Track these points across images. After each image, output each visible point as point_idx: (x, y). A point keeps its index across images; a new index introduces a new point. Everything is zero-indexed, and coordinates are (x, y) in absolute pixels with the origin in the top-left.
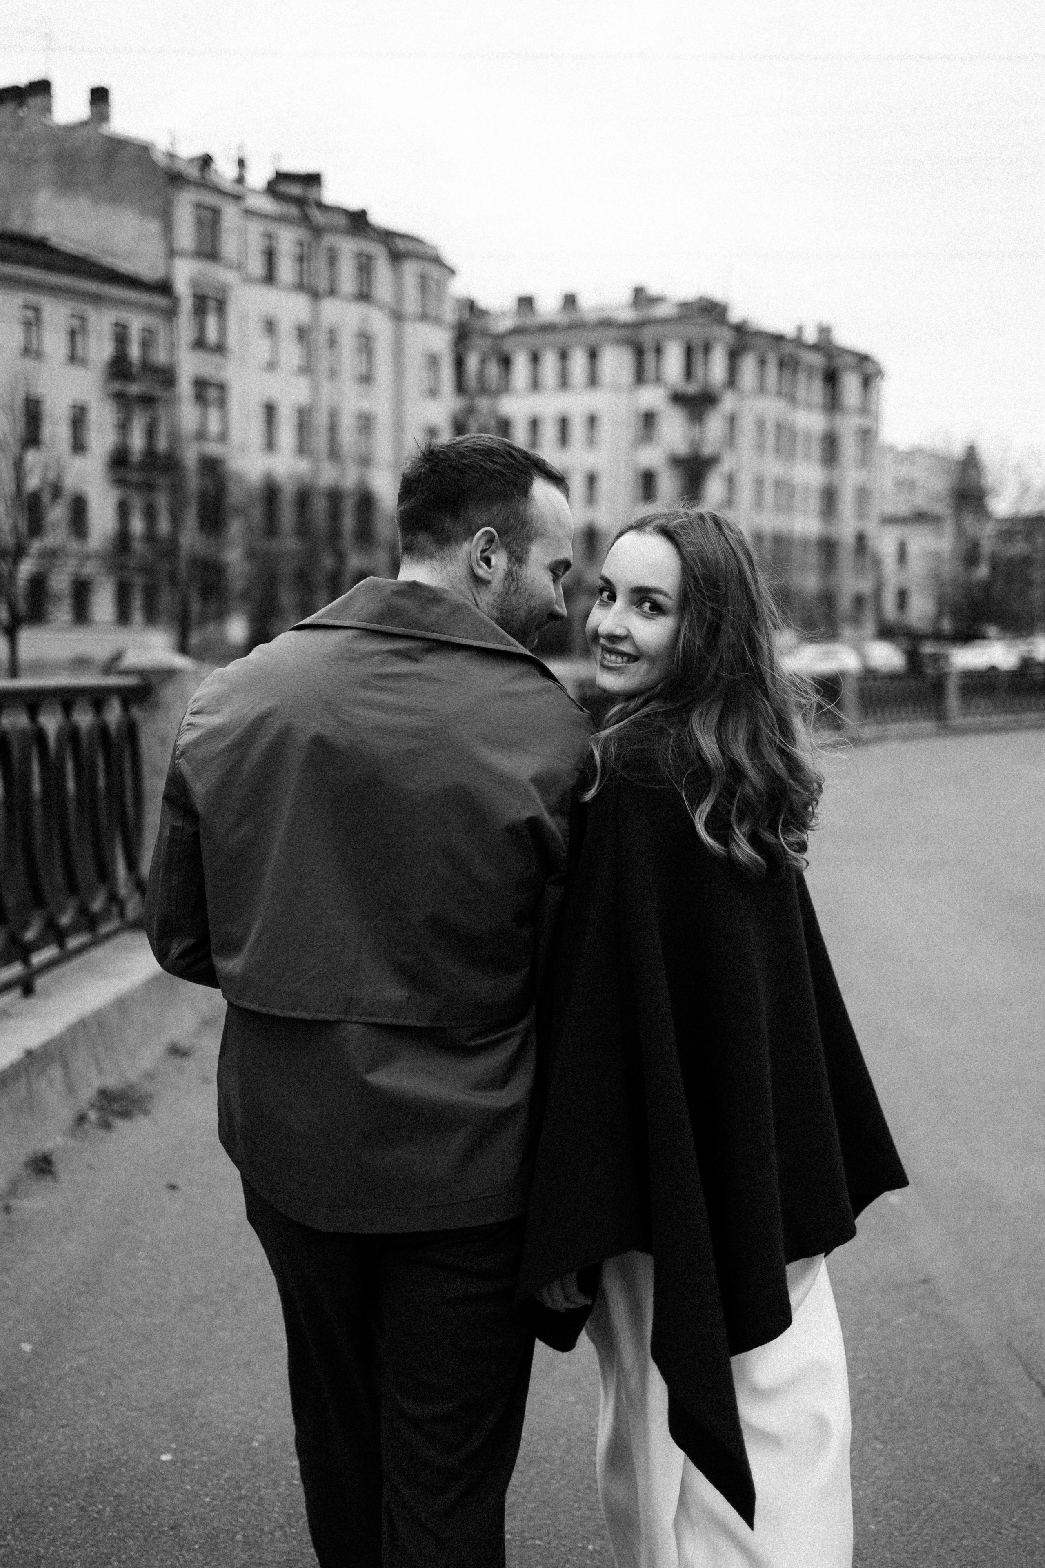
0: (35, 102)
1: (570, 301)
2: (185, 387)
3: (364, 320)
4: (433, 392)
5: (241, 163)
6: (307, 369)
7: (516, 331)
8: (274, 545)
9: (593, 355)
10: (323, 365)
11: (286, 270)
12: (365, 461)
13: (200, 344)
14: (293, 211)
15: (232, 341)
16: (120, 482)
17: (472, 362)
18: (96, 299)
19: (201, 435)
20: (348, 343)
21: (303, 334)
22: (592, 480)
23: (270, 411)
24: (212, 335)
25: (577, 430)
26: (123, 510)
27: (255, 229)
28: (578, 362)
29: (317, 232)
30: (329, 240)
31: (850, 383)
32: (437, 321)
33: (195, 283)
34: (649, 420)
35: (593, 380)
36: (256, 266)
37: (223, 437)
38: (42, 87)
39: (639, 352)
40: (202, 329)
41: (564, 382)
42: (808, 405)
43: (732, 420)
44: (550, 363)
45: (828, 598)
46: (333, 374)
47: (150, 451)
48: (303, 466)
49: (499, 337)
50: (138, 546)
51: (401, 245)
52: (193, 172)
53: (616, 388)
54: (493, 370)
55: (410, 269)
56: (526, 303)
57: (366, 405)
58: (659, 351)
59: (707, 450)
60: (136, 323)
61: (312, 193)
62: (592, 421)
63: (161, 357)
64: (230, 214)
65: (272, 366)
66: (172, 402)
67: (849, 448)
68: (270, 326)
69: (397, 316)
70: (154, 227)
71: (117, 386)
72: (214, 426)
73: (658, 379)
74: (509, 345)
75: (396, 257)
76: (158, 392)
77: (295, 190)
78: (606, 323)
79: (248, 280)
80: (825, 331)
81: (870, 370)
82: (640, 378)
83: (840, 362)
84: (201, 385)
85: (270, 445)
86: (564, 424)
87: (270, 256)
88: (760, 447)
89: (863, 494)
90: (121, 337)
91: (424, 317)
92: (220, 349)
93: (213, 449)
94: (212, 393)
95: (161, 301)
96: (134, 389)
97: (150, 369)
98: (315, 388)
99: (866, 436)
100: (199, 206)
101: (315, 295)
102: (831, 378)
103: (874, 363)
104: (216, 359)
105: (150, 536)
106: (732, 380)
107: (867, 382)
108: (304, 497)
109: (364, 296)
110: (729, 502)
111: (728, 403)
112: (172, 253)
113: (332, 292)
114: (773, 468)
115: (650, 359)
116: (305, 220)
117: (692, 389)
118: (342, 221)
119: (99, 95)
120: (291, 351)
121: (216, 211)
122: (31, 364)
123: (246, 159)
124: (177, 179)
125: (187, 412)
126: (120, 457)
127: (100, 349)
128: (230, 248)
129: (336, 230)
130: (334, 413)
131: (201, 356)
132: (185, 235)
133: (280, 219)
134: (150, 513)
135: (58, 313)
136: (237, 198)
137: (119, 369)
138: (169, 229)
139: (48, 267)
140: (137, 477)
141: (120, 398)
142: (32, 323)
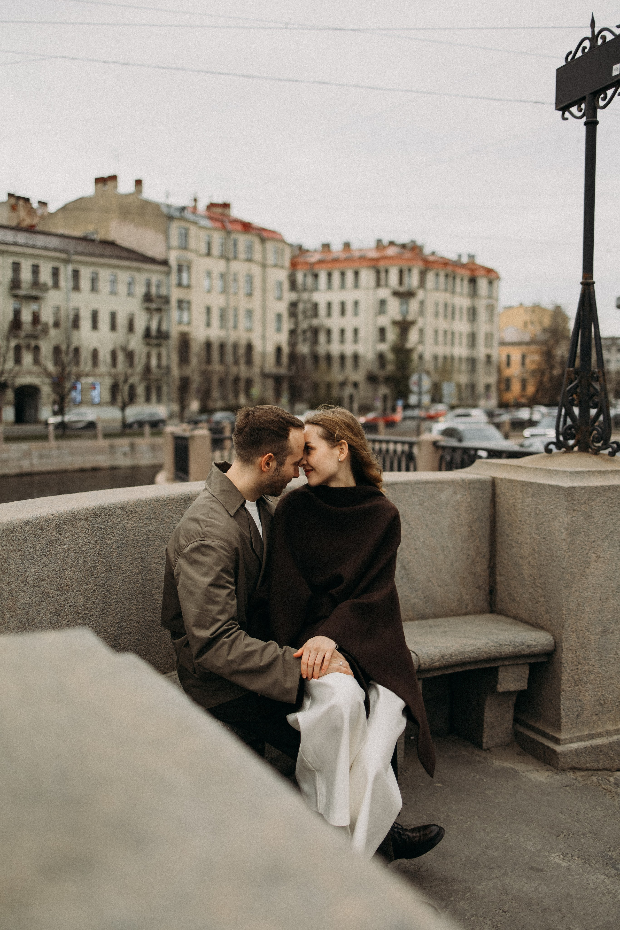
0: (110, 184)
1: (347, 246)
2: (174, 303)
3: (249, 269)
4: (280, 298)
5: (195, 200)
6: (224, 291)
7: (320, 262)
8: (210, 368)
9: (356, 273)
10: (232, 290)
11: (216, 250)
12: (249, 330)
13: (180, 285)
14: (218, 225)
15: (193, 283)
16: (148, 344)
17: (300, 277)
18: (138, 270)
19: (180, 322)
20: (242, 280)
21: (223, 276)
22: (356, 331)
23: (208, 310)
24: (185, 281)
25: (349, 307)
26: (149, 356)
27: (203, 234)
28: (350, 276)
29: (229, 233)
30: (234, 236)
31: (482, 283)
32: (282, 267)
33: (178, 260)
34: (383, 303)
35: (356, 286)
36: (203, 249)
37: (189, 323)
38: (114, 178)
39: (378, 272)
40: (180, 278)
41: (343, 286)
42: (461, 294)
43: (422, 303)
44: (336, 277)
45: (472, 386)
46: (236, 294)
47: (159, 330)
48: (222, 333)
49: (312, 265)
50: (154, 369)
51: (265, 234)
52: (177, 214)
53: (367, 289)
54: (310, 280)
55: (270, 246)
56: (326, 247)
57: (250, 306)
58: (387, 271)
59: (410, 318)
60: (155, 279)
61: (226, 211)
62: (356, 303)
63: (163, 292)
64: (193, 230)
65: (209, 291)
66: (168, 311)
67: (482, 315)
68: (209, 274)
69: (264, 266)
70: (161, 237)
71: (147, 305)
72: (185, 318)
73: (387, 285)
74: (317, 269)
75: (263, 240)
76: (163, 306)
77: (219, 210)
78: (362, 258)
79: (200, 255)
80: (472, 257)
81: (493, 276)
82: (378, 284)
83: (478, 273)
84: (180, 302)
85: (208, 324)
86: (343, 305)
87: (209, 245)
88: (437, 315)
89: (489, 336)
90: (148, 285)
91: (275, 266)
92: (188, 287)
93: (184, 328)
94: (185, 305)
95: (164, 269)
96: (154, 306)
97: (160, 297)
98: (227, 300)
99: (491, 308)
100: (180, 227)
101: (228, 259)
102: (473, 281)
103: (496, 273)
104: (186, 291)
105: (159, 366)
106: (422, 283)
107: (491, 283)
108: (222, 346)
109: (250, 260)
110: (421, 341)
111: (421, 294)
112: (169, 248)
113: (235, 258)
114: (443, 324)
115: (383, 275)
116: (224, 228)
117: (401, 289)
118: (239, 227)
119: (139, 183)
120: (218, 284)
121: (187, 229)
122: (113, 298)
123: (197, 199)
124: (170, 218)
125: (175, 314)
126: (147, 334)
127: (140, 290)
128: (193, 244)
129: (237, 232)
130: (236, 310)
131: (180, 290)
132: (175, 240)
133: (214, 229)
134: (159, 356)
135: (124, 276)
136: (195, 223)
137: (147, 298)
138: (167, 238)
139: (119, 258)
140: (154, 342)
141: (148, 309)
142: (114, 282)
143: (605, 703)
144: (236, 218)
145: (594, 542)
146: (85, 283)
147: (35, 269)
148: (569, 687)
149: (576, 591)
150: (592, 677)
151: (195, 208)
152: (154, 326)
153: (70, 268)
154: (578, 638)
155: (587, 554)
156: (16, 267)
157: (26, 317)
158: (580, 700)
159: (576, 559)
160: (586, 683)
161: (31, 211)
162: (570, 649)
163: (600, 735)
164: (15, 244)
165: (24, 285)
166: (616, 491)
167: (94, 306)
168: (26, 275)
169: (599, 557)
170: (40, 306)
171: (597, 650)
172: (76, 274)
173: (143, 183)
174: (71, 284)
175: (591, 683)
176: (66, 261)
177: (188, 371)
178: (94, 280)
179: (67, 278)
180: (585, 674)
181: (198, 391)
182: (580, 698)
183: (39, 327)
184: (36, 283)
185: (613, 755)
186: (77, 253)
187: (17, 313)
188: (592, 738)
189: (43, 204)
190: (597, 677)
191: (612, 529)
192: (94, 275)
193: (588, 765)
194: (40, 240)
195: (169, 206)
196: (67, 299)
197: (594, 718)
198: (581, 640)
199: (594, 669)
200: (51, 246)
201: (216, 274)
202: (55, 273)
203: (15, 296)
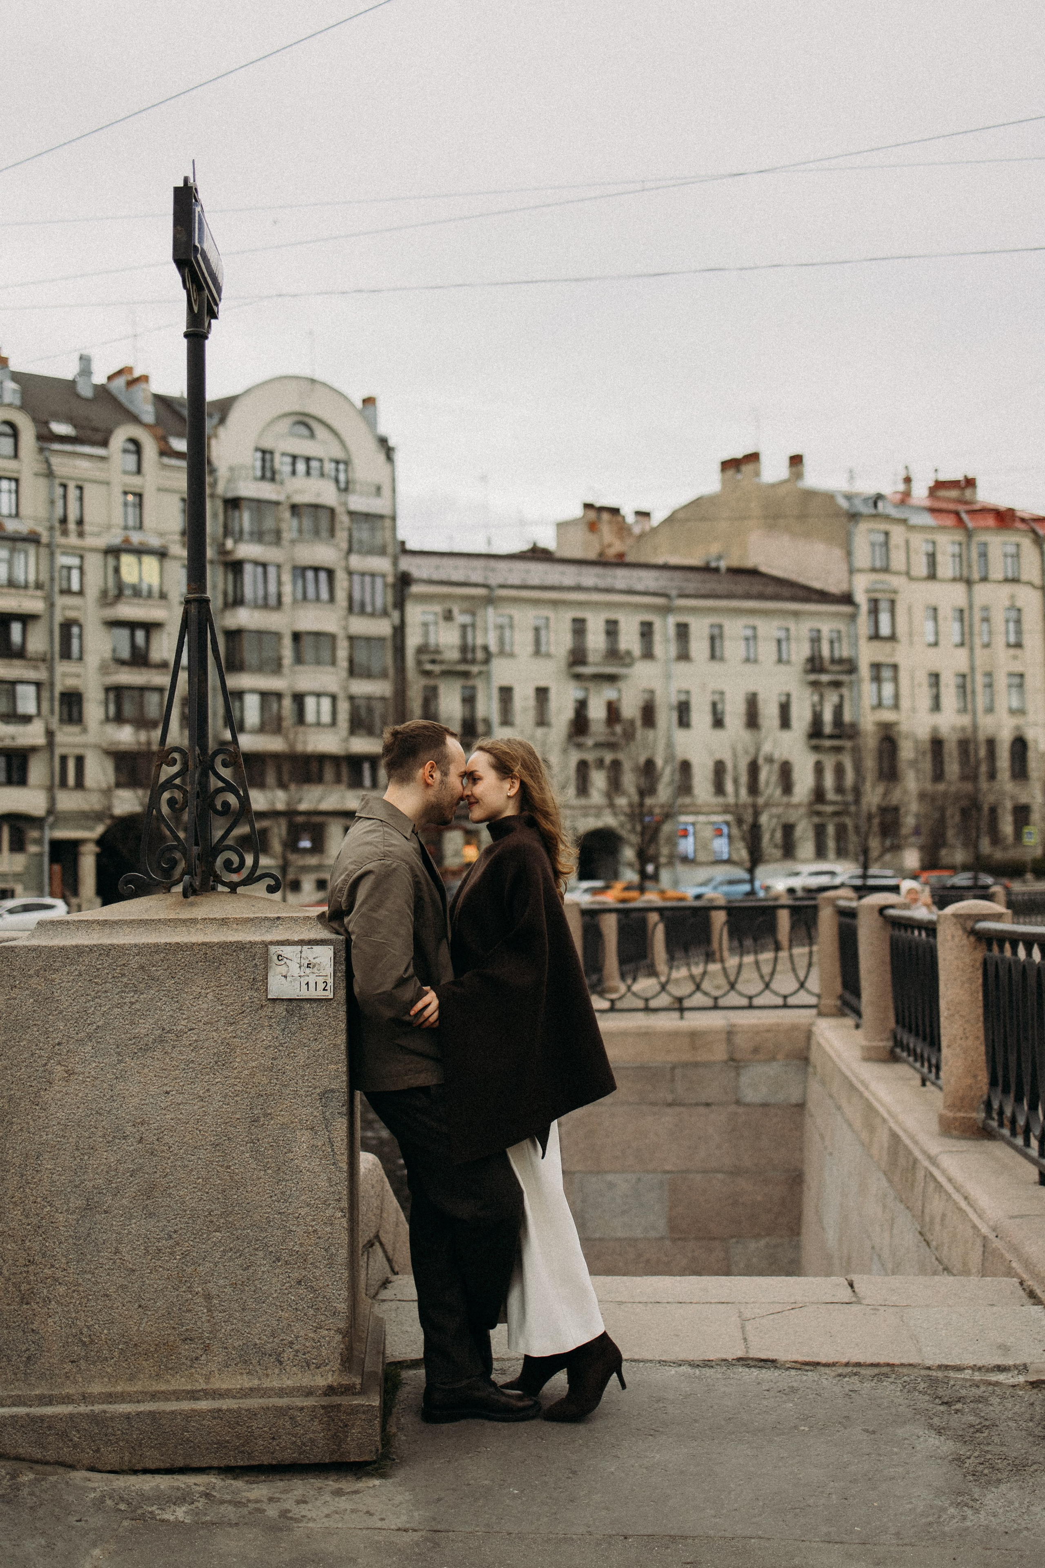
0: (748, 468)
2: (865, 671)
3: (1012, 597)
6: (964, 641)
8: (940, 787)
10: (979, 639)
11: (946, 567)
12: (1018, 712)
13: (875, 636)
14: (950, 521)
15: (902, 630)
16: (816, 749)
18: (796, 614)
19: (879, 705)
20: (998, 617)
21: (960, 614)
23: (935, 678)
24: (885, 629)
26: (819, 769)
27: (918, 540)
29: (970, 534)
30: (979, 538)
33: (870, 591)
36: (921, 568)
37: (896, 706)
38: (754, 457)
40: (876, 625)
46: (987, 646)
47: (837, 721)
48: (965, 720)
50: (831, 795)
52: (867, 510)
57: (1018, 668)
61: (967, 493)
63: (844, 651)
64: (898, 534)
65: (936, 644)
66: (853, 685)
68: (933, 612)
69: (1042, 588)
70: (838, 553)
71: (813, 677)
72: (887, 695)
75: (1039, 540)
76: (844, 678)
77: (954, 493)
79: (914, 580)
84: (876, 667)
85: (936, 706)
87: (932, 558)
90: (816, 640)
92: (893, 638)
93: (888, 716)
94: (885, 673)
95: (846, 609)
97: (836, 662)
98: (971, 658)
100: (873, 532)
101: (969, 582)
104: (888, 646)
105: (839, 789)
108: (965, 745)
109: (1012, 580)
112: (852, 571)
113: (984, 579)
116: (959, 525)
118: (991, 522)
119: (796, 460)
120: (952, 630)
121: (887, 534)
122: (749, 668)
123: (913, 477)
124: (854, 517)
125: (868, 689)
126: (816, 732)
127: (800, 652)
128: (898, 560)
129: (987, 529)
130: (989, 674)
131: (876, 644)
132: (863, 556)
133: (942, 528)
134: (839, 771)
135: (769, 629)
136: (904, 521)
137: (815, 664)
138: (849, 554)
139: (761, 597)
140: (828, 743)
141: (815, 684)
142: (752, 639)
143: (92, 1342)
144: (985, 504)
145: (59, 1044)
146: (699, 646)
147: (612, 629)
148: (8, 1304)
149: (21, 1130)
150: (62, 1289)
151: (907, 494)
152: (828, 716)
153: (672, 620)
154: (27, 1217)
155: (46, 1064)
156: (579, 627)
157: (597, 712)
158: (33, 1330)
159: (19, 1074)
160: (47, 1301)
161: (623, 529)
162: (9, 1235)
163: (67, 1399)
164: (578, 588)
165: (591, 658)
166: (108, 956)
167: (714, 684)
168: (596, 640)
169: (70, 1073)
170: (620, 691)
171: (70, 1241)
172: (683, 631)
173: (805, 460)
174: (673, 650)
175: (58, 1302)
176: (666, 610)
177: (896, 797)
178: (715, 640)
179: (667, 641)
180: (45, 1283)
181: (917, 831)
182: (34, 1327)
183: (618, 729)
184: (613, 654)
185: (80, 1438)
186: (681, 596)
187: (581, 706)
188: (50, 1403)
189: (643, 515)
190: (74, 1291)
191: (100, 1024)
192: (716, 631)
193: (21, 1450)
194: (621, 578)
195: (849, 497)
196: (668, 676)
197: (68, 1367)
198: (35, 1221)
199: (65, 1276)
200: (640, 587)
201: (946, 612)
202: (647, 630)
203: (578, 677)
